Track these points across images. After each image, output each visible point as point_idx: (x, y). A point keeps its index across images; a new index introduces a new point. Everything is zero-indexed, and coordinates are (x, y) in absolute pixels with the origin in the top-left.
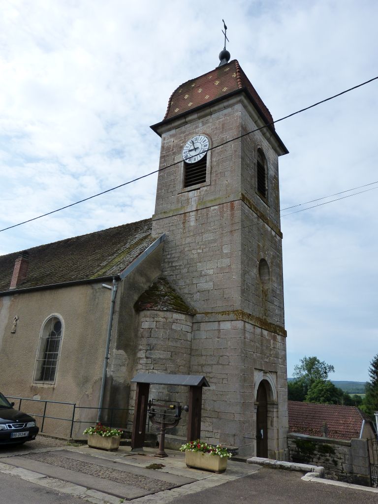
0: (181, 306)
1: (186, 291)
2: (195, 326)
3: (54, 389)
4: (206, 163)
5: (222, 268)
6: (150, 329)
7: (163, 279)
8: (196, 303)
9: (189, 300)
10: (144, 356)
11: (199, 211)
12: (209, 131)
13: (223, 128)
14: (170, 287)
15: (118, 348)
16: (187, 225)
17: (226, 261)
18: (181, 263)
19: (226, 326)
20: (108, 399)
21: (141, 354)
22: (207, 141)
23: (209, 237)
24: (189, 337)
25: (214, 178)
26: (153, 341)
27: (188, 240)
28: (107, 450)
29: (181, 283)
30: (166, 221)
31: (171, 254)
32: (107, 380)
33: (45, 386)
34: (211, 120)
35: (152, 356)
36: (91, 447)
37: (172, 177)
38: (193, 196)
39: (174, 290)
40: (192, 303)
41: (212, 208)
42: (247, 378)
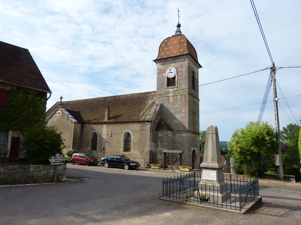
0: (170, 129)
1: (170, 123)
2: (174, 135)
3: (131, 154)
4: (175, 78)
5: (182, 117)
6: (162, 136)
7: (161, 119)
8: (174, 127)
9: (171, 126)
10: (160, 144)
11: (174, 97)
12: (176, 66)
13: (181, 66)
14: (164, 122)
15: (153, 142)
16: (169, 101)
17: (183, 115)
18: (168, 114)
19: (184, 135)
20: (151, 157)
21: (159, 144)
22: (176, 70)
23: (177, 106)
24: (172, 138)
25: (178, 85)
26: (163, 140)
27: (170, 106)
28: (157, 169)
29: (168, 121)
30: (162, 98)
31: (164, 110)
33: (127, 153)
34: (176, 62)
35: (163, 144)
37: (163, 82)
38: (171, 90)
39: (166, 123)
40: (172, 127)
41: (178, 96)
42: (190, 150)
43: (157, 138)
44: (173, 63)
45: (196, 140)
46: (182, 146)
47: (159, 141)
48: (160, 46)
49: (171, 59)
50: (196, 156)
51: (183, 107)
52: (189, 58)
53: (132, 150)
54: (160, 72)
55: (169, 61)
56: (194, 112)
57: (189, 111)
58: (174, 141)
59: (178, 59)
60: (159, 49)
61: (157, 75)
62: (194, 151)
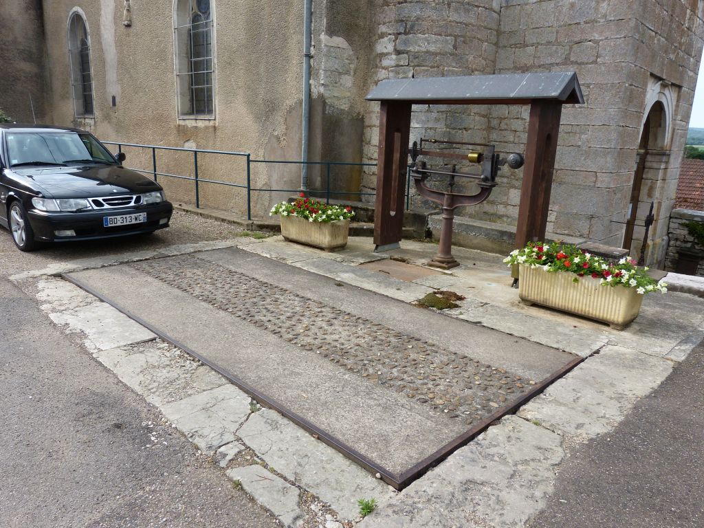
3: (215, 128)
15: (331, 32)
20: (319, 143)
21: (385, 46)
28: (322, 249)
32: (314, 105)
33: (200, 124)
35: (411, 48)
36: (288, 240)
42: (633, 96)
46: (566, 61)
47: (387, 23)
50: (664, 154)
58: (507, 29)
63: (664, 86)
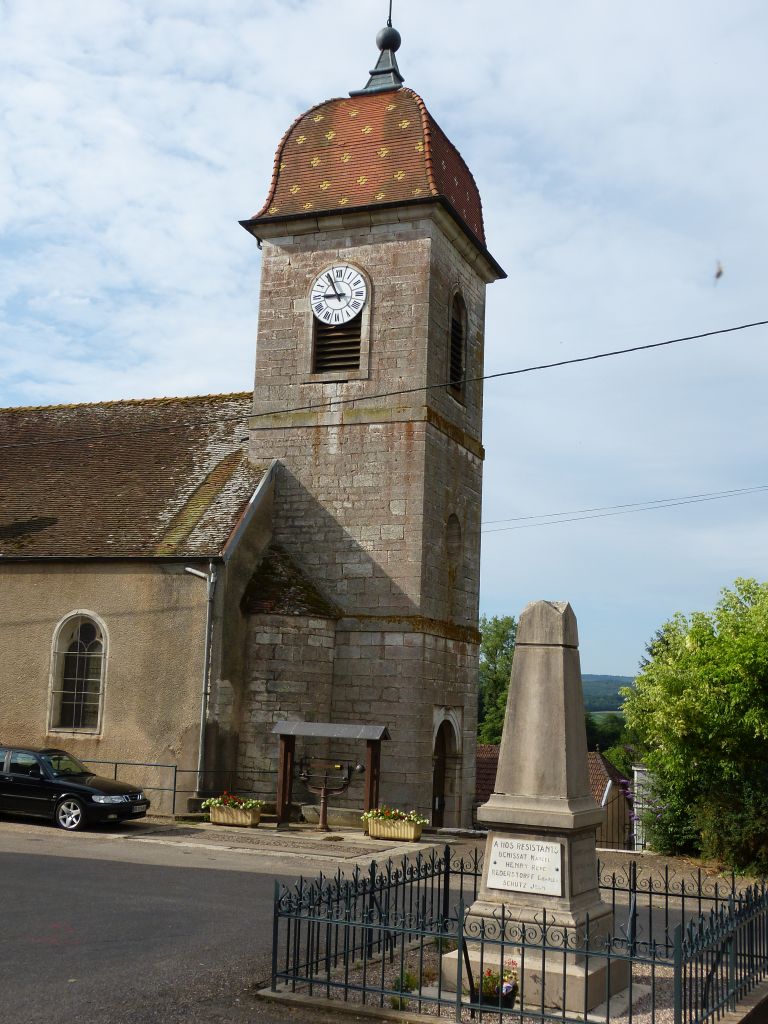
0: (320, 607)
1: (322, 575)
2: (341, 638)
3: (98, 741)
4: (360, 329)
5: (389, 542)
6: (273, 647)
7: (275, 547)
8: (343, 596)
9: (328, 591)
11: (347, 429)
12: (365, 261)
13: (395, 263)
14: (292, 566)
15: (223, 677)
16: (322, 452)
17: (396, 531)
18: (311, 523)
19: (395, 640)
21: (258, 686)
22: (362, 283)
23: (365, 480)
24: (331, 654)
25: (374, 367)
26: (280, 666)
27: (324, 481)
28: (245, 827)
29: (313, 560)
30: (280, 435)
31: (291, 503)
32: (210, 729)
33: (78, 737)
34: (370, 238)
35: (278, 690)
36: (215, 824)
37: (289, 345)
38: (333, 389)
39: (300, 571)
40: (334, 597)
41: (372, 427)
42: (424, 722)
43: (245, 655)
44: (348, 242)
45: (456, 671)
46: (380, 699)
47: (259, 671)
48: (283, 146)
49: (338, 222)
50: (457, 758)
51: (396, 490)
52: (438, 223)
53: (103, 718)
54: (278, 291)
55: (327, 230)
56: (453, 519)
57: (426, 510)
58: (340, 673)
59: (380, 223)
60: (279, 161)
61: (262, 306)
62: (446, 726)
63: (447, 709)
